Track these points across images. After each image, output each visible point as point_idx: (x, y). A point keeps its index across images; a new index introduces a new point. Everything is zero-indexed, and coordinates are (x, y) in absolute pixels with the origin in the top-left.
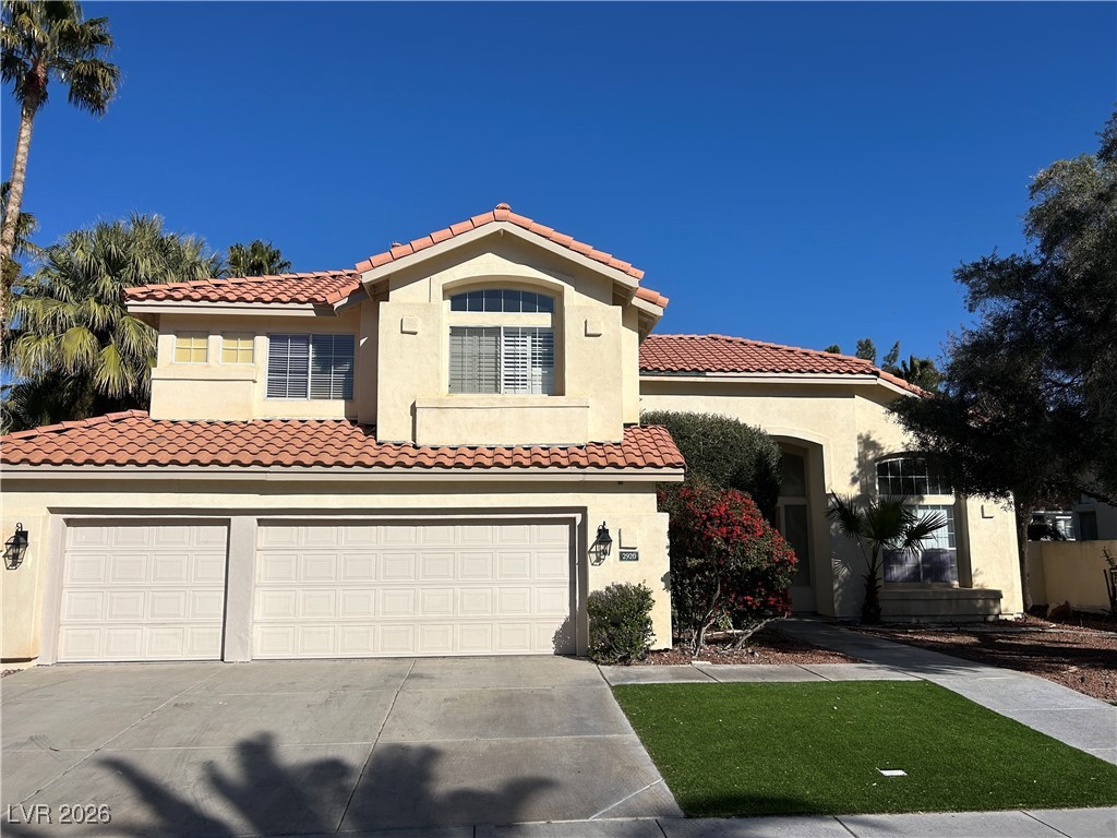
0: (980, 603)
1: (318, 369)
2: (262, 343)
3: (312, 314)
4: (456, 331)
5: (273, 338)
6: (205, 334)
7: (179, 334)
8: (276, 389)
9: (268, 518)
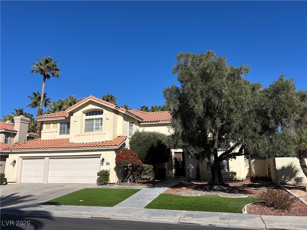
0: (231, 175)
1: (68, 129)
2: (59, 124)
3: (65, 119)
4: (86, 120)
5: (61, 123)
6: (50, 124)
7: (46, 124)
8: (61, 133)
9: (51, 157)
